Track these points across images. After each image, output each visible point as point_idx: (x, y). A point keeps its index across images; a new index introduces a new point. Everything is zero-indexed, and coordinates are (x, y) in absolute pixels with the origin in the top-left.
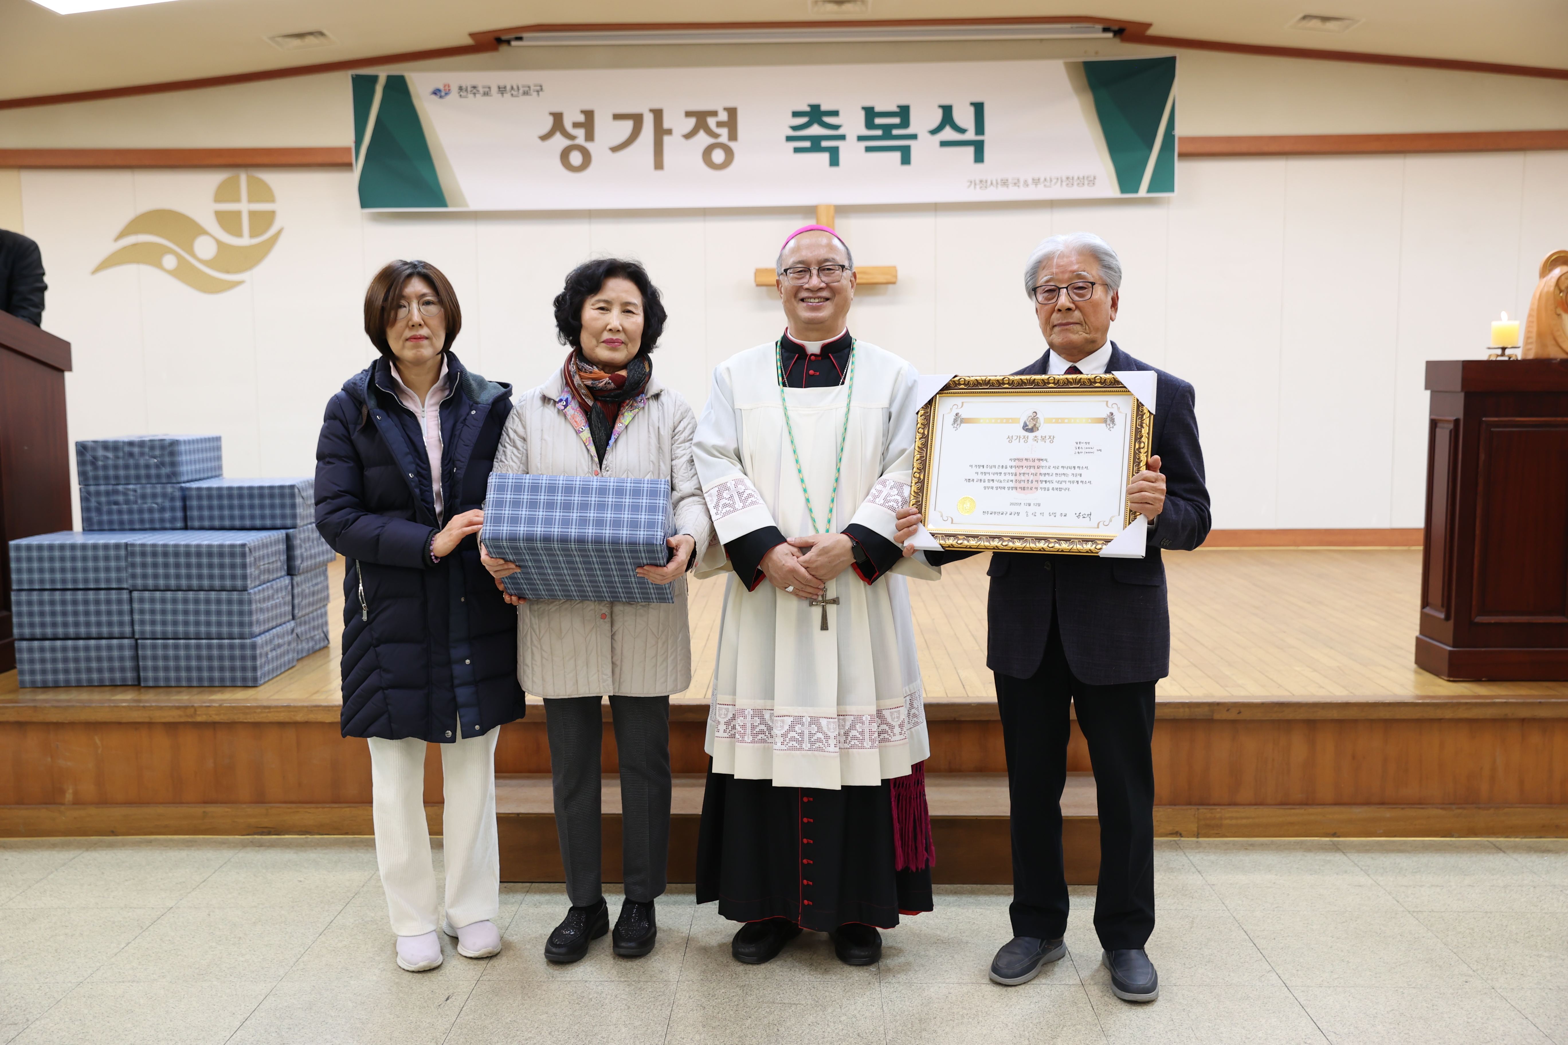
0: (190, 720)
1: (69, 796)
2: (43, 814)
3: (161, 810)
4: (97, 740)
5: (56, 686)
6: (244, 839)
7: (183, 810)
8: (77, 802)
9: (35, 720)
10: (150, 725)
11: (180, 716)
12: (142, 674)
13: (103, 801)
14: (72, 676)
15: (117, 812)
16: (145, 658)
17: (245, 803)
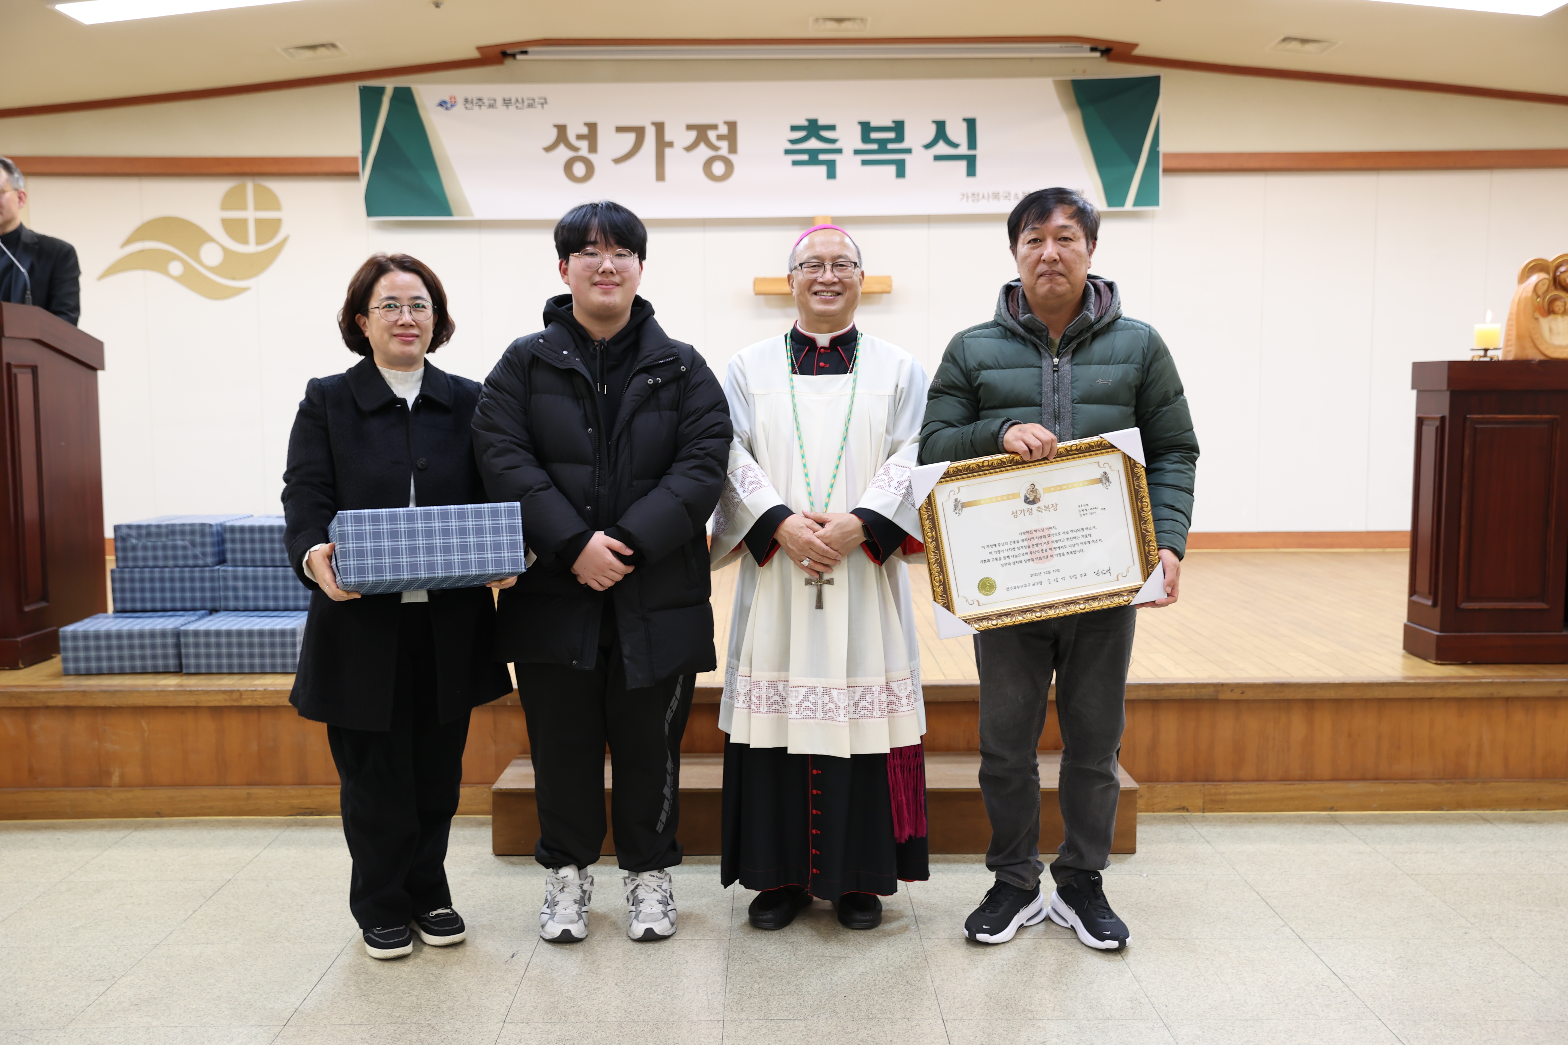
0: (235, 704)
1: (115, 779)
2: (90, 796)
3: (206, 791)
4: (144, 724)
5: (100, 673)
6: (288, 819)
7: (227, 791)
8: (124, 784)
9: (84, 704)
10: (196, 709)
11: (226, 700)
12: (184, 661)
13: (149, 784)
14: (116, 664)
15: (162, 794)
16: (187, 645)
17: (288, 785)
